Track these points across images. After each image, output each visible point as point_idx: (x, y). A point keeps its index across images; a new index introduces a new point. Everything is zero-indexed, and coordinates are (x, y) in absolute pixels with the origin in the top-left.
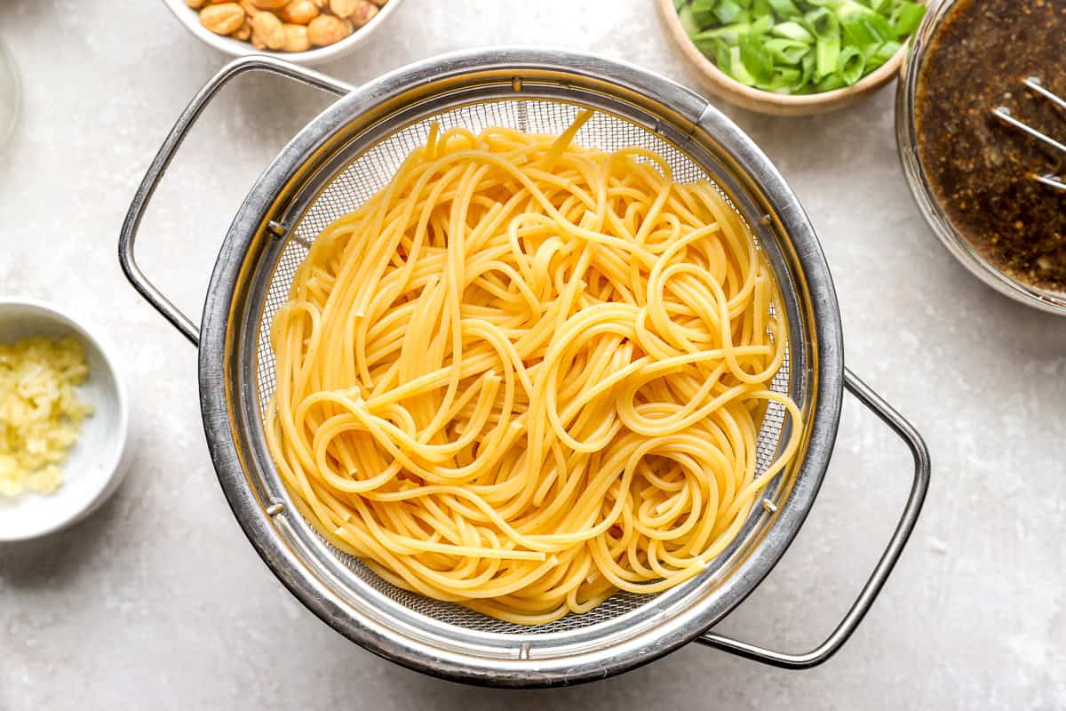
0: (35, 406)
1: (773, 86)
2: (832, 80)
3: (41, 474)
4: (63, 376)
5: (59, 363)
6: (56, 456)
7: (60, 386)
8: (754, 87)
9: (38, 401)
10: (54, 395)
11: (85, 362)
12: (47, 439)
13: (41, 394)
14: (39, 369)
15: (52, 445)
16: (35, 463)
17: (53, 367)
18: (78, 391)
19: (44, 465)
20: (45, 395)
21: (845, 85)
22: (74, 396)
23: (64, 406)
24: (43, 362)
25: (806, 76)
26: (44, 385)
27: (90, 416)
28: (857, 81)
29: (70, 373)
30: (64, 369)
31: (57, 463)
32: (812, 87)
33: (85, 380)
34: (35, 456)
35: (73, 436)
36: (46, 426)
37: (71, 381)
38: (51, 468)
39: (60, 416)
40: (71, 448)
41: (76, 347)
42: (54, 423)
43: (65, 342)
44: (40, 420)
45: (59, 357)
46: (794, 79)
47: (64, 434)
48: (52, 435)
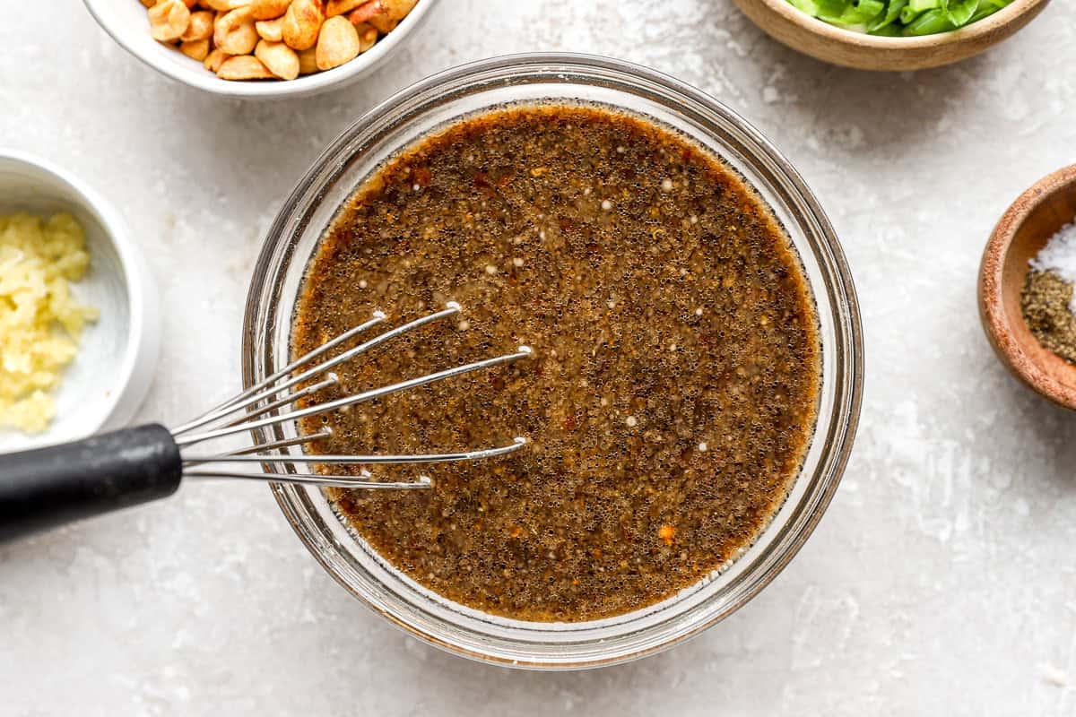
0: (14, 307)
1: (842, 20)
2: (929, 19)
3: (23, 405)
4: (54, 268)
5: (48, 249)
6: (45, 378)
7: (49, 280)
8: (817, 18)
9: (16, 300)
10: (41, 291)
11: (86, 248)
12: (33, 355)
13: (22, 289)
14: (20, 255)
15: (39, 362)
16: (17, 389)
17: (41, 255)
18: (76, 289)
19: (28, 393)
20: (28, 290)
21: (949, 27)
22: (69, 294)
23: (56, 307)
24: (28, 247)
25: (892, 10)
26: (27, 278)
27: (93, 323)
28: (967, 24)
29: (65, 263)
30: (56, 258)
31: (46, 389)
32: (898, 27)
33: (86, 273)
34: (16, 377)
35: (71, 350)
36: (31, 336)
37: (66, 274)
38: (38, 395)
39: (51, 324)
40: (65, 368)
41: (72, 225)
42: (42, 332)
43: (55, 220)
44: (20, 327)
45: (48, 241)
46: (875, 14)
47: (57, 349)
48: (38, 348)
